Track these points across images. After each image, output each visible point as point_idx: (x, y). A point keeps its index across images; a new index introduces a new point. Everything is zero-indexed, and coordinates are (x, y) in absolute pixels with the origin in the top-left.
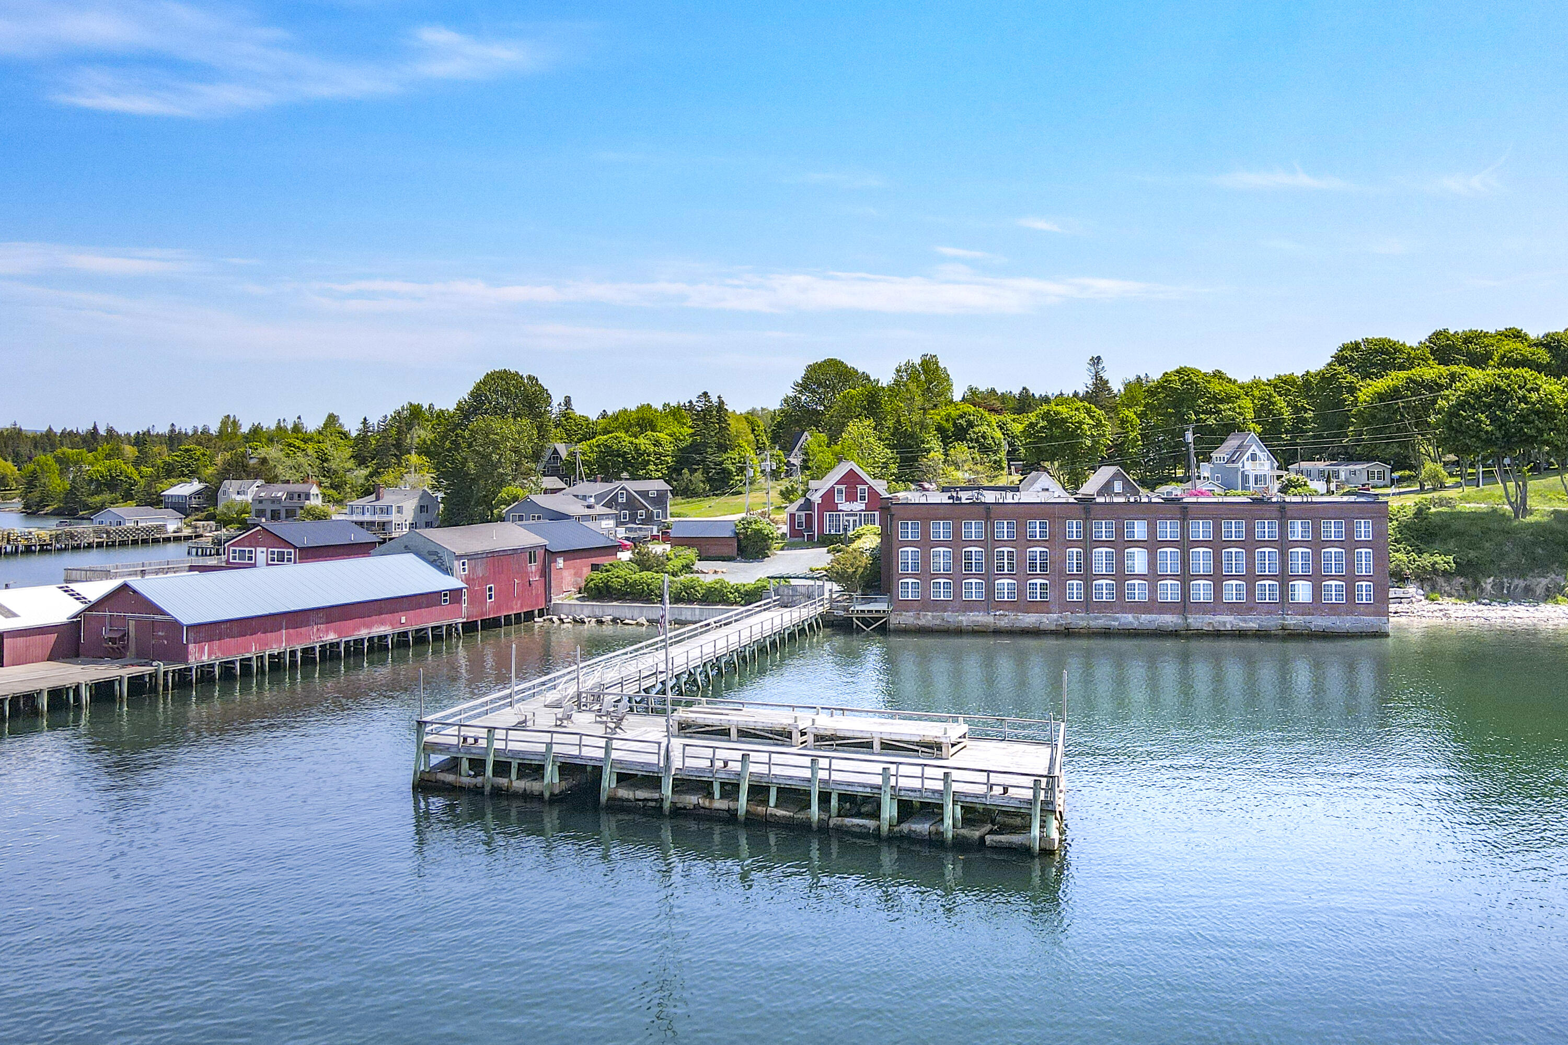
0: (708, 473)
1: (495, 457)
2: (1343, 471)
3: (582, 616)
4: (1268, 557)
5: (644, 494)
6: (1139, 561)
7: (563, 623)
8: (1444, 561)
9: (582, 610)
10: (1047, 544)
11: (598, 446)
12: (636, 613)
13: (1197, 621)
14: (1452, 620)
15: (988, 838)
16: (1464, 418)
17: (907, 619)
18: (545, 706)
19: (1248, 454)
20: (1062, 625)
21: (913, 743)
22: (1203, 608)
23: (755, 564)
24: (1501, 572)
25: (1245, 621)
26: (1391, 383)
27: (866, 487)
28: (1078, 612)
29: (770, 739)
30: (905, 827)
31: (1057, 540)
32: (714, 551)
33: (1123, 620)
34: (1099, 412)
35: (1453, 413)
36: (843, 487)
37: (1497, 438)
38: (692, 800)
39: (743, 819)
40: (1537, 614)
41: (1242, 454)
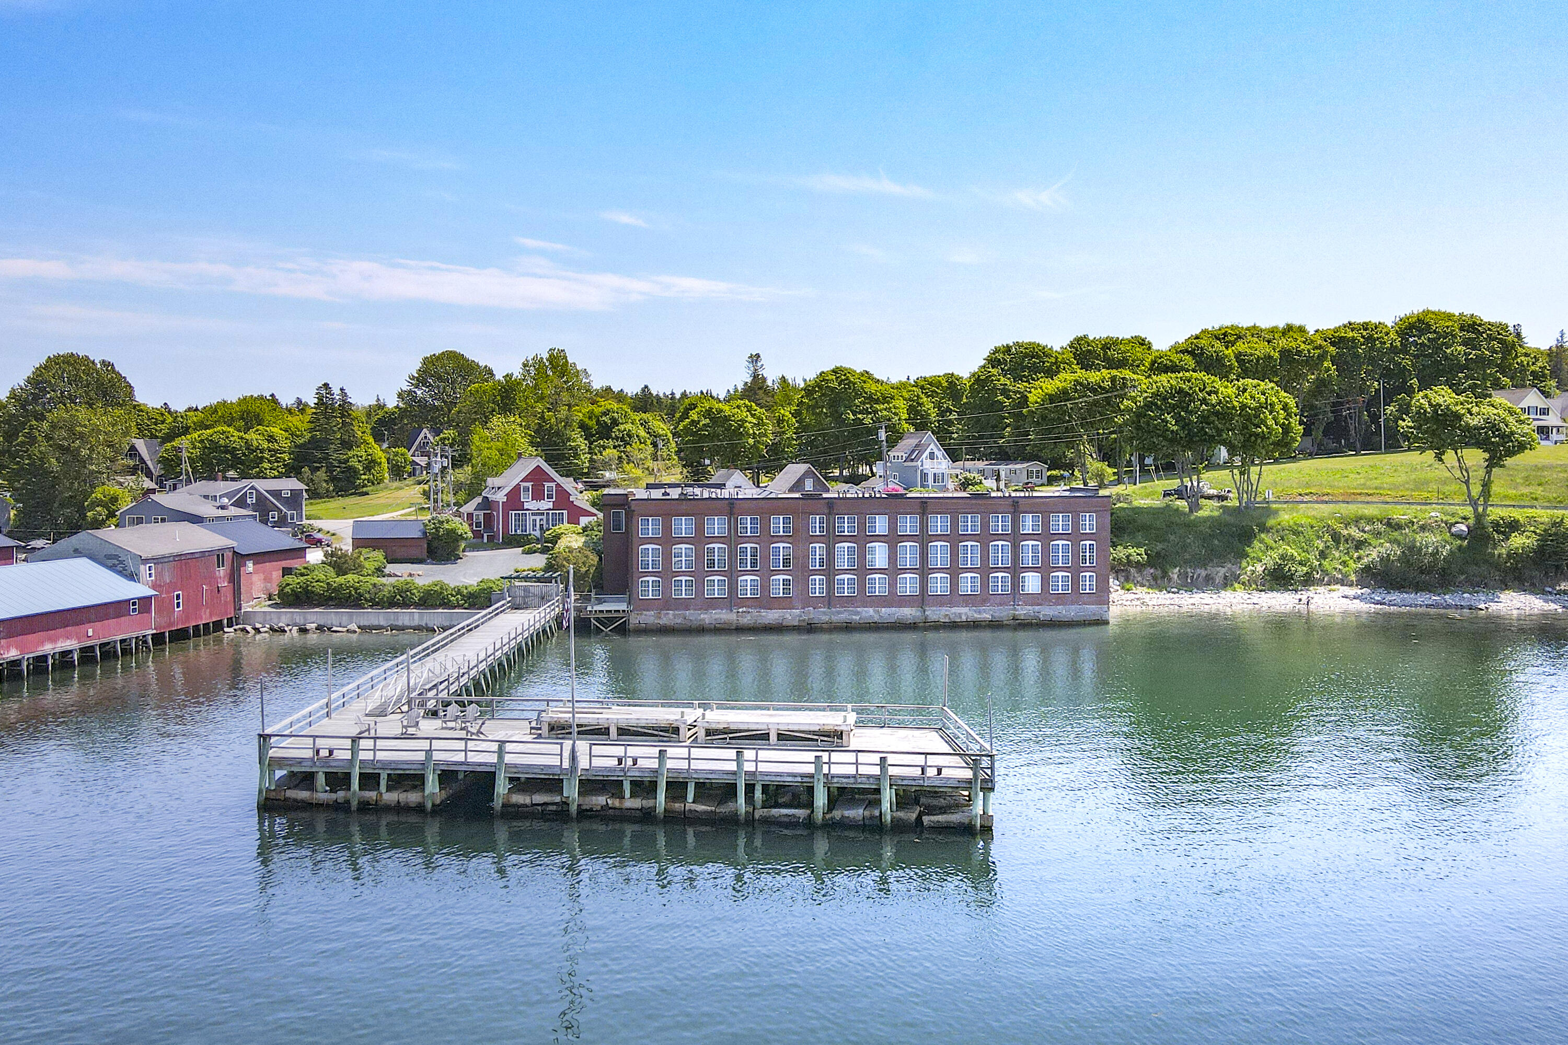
0: (331, 472)
1: (84, 452)
2: (1004, 469)
3: (280, 625)
4: (1001, 550)
5: (277, 494)
6: (879, 555)
7: (260, 632)
8: (1137, 553)
9: (279, 618)
10: (790, 540)
11: (202, 441)
12: (345, 620)
13: (936, 613)
14: (1151, 608)
15: (926, 819)
16: (1151, 418)
17: (649, 618)
18: (367, 715)
19: (927, 453)
20: (804, 620)
21: (810, 732)
22: (940, 600)
23: (449, 566)
24: (1185, 563)
25: (980, 612)
26: (1060, 385)
27: (553, 484)
28: (820, 607)
29: (656, 736)
30: (837, 814)
31: (798, 536)
32: (401, 552)
33: (864, 614)
34: (759, 411)
35: (1140, 414)
36: (529, 484)
37: (1181, 437)
38: (600, 800)
39: (662, 816)
40: (1220, 600)
41: (921, 453)
